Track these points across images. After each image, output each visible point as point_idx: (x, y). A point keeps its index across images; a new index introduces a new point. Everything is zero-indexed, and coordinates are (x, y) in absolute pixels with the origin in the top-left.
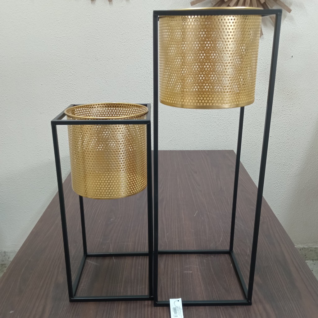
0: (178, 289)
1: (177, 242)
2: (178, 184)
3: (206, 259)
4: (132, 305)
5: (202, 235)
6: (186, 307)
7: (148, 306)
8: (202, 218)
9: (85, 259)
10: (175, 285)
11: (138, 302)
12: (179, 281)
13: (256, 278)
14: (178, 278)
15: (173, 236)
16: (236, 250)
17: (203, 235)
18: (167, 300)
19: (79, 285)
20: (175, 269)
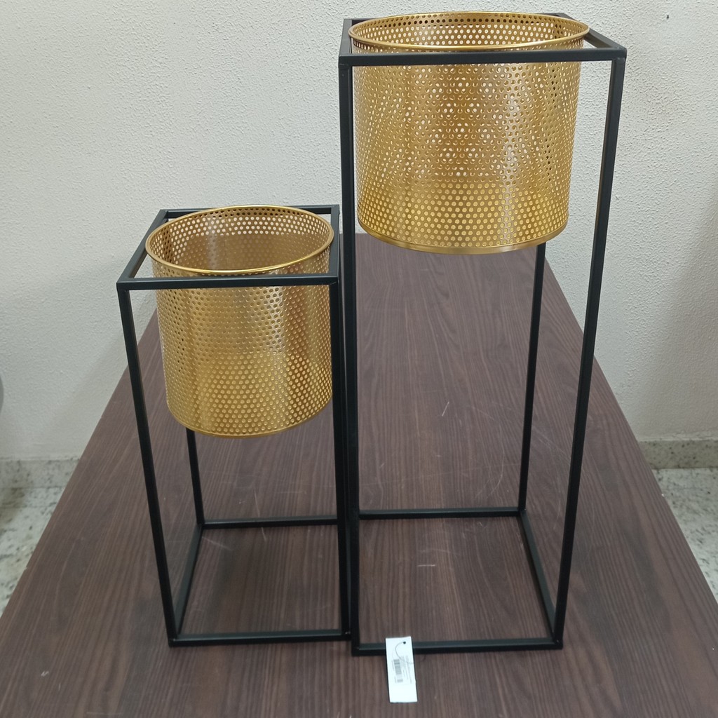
0: (404, 611)
1: (403, 487)
2: (407, 327)
3: (466, 530)
4: (306, 652)
5: (458, 466)
6: (422, 657)
7: (339, 653)
8: (460, 421)
9: (201, 536)
10: (398, 601)
11: (318, 644)
12: (407, 590)
13: (574, 578)
14: (404, 581)
15: (394, 470)
16: (534, 507)
17: (460, 466)
18: (381, 641)
19: (189, 602)
20: (399, 559)
